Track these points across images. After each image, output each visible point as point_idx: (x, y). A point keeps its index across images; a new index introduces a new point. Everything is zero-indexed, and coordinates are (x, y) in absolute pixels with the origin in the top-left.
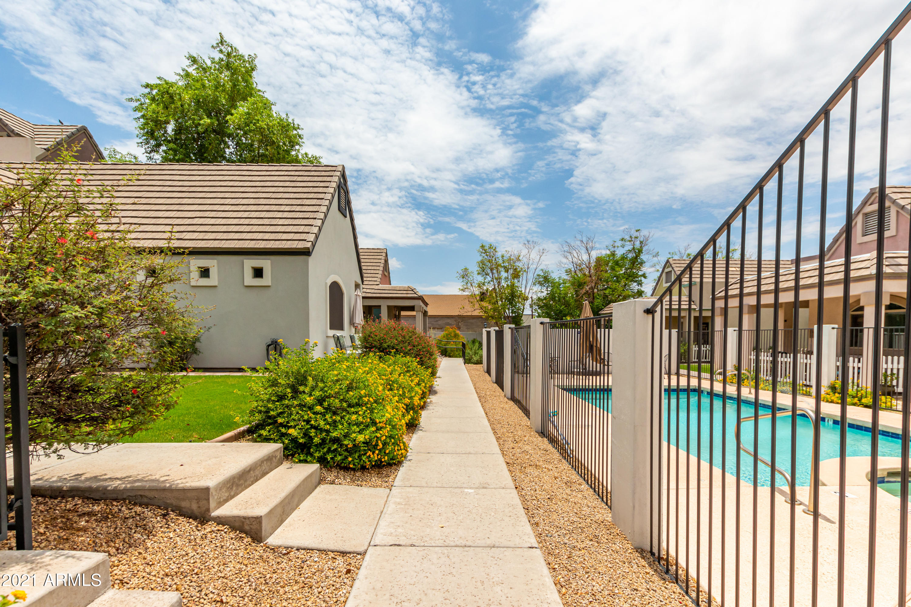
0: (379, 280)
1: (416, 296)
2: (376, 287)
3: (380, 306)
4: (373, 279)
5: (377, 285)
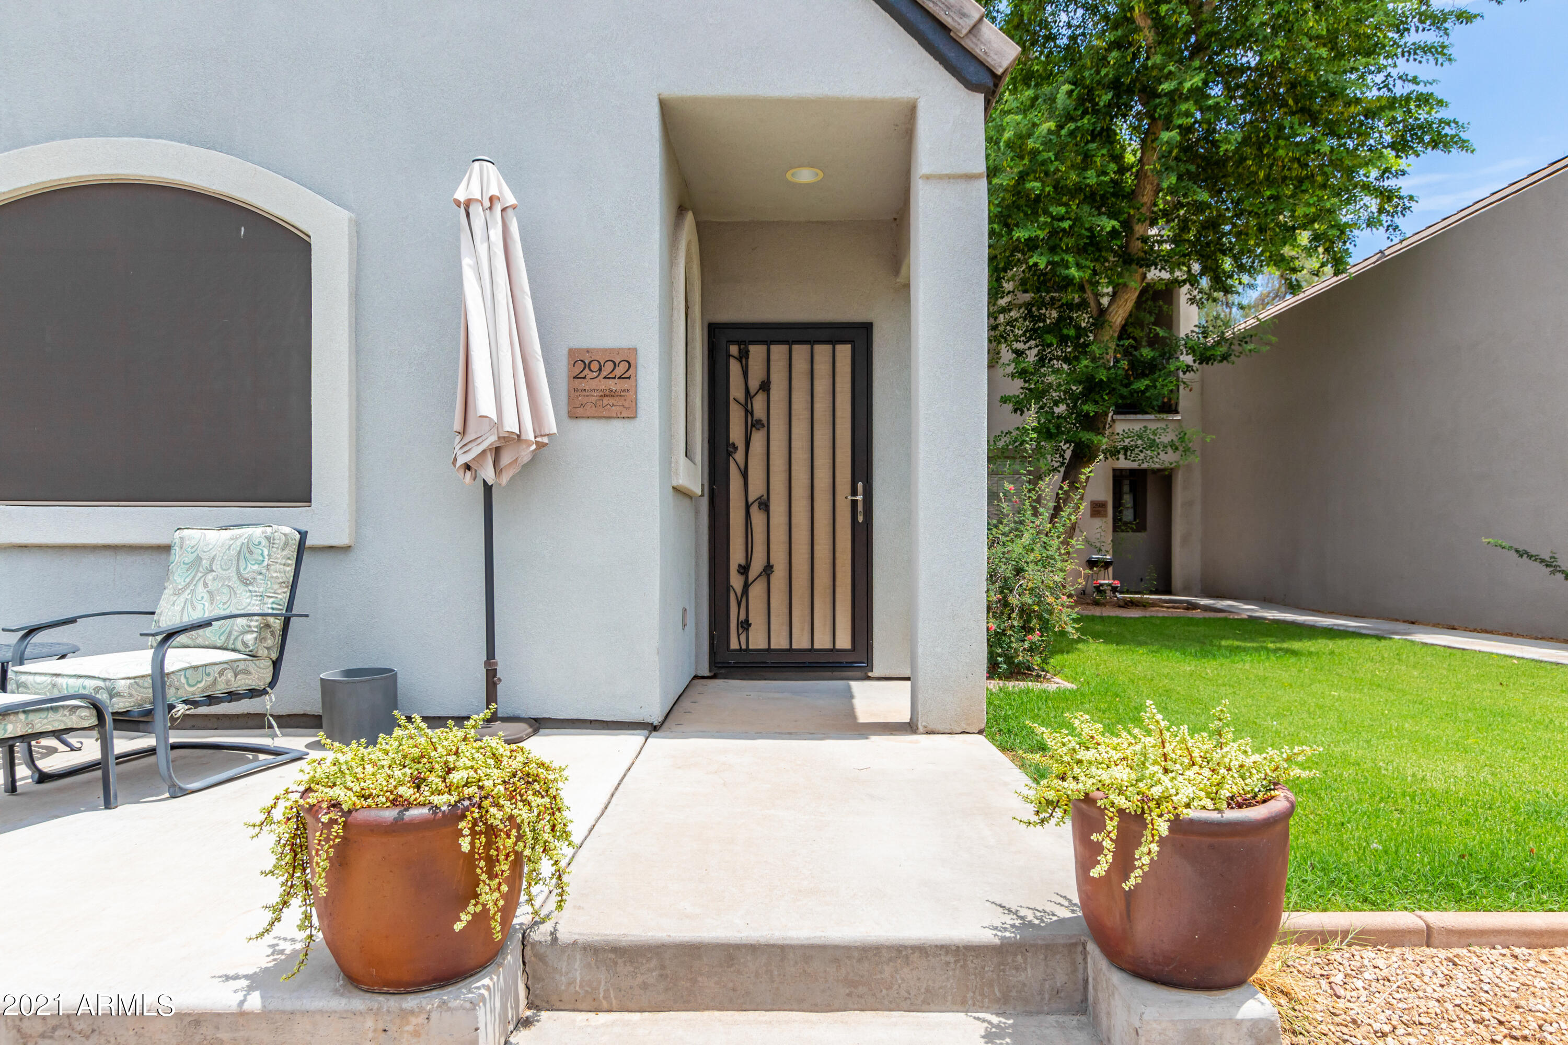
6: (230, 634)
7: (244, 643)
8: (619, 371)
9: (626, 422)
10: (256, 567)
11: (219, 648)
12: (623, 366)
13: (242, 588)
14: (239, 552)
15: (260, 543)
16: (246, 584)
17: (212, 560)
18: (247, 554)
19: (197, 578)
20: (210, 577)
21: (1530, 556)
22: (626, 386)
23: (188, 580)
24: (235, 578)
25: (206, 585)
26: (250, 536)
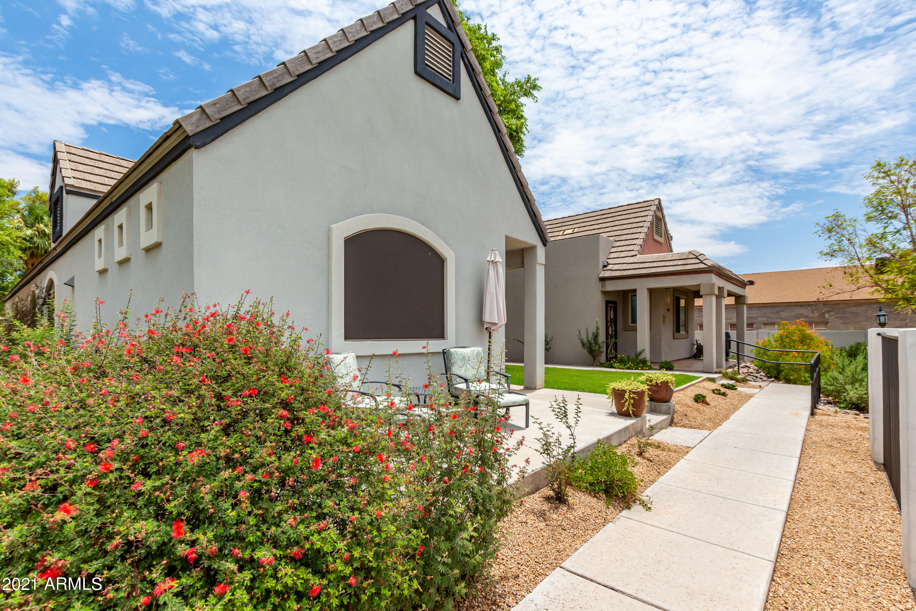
0: (637, 248)
1: (702, 266)
2: (632, 260)
3: (635, 291)
4: (628, 248)
5: (633, 256)
14: (477, 355)
15: (481, 352)
18: (479, 355)
19: (466, 363)
23: (463, 363)
25: (469, 364)
26: (478, 350)
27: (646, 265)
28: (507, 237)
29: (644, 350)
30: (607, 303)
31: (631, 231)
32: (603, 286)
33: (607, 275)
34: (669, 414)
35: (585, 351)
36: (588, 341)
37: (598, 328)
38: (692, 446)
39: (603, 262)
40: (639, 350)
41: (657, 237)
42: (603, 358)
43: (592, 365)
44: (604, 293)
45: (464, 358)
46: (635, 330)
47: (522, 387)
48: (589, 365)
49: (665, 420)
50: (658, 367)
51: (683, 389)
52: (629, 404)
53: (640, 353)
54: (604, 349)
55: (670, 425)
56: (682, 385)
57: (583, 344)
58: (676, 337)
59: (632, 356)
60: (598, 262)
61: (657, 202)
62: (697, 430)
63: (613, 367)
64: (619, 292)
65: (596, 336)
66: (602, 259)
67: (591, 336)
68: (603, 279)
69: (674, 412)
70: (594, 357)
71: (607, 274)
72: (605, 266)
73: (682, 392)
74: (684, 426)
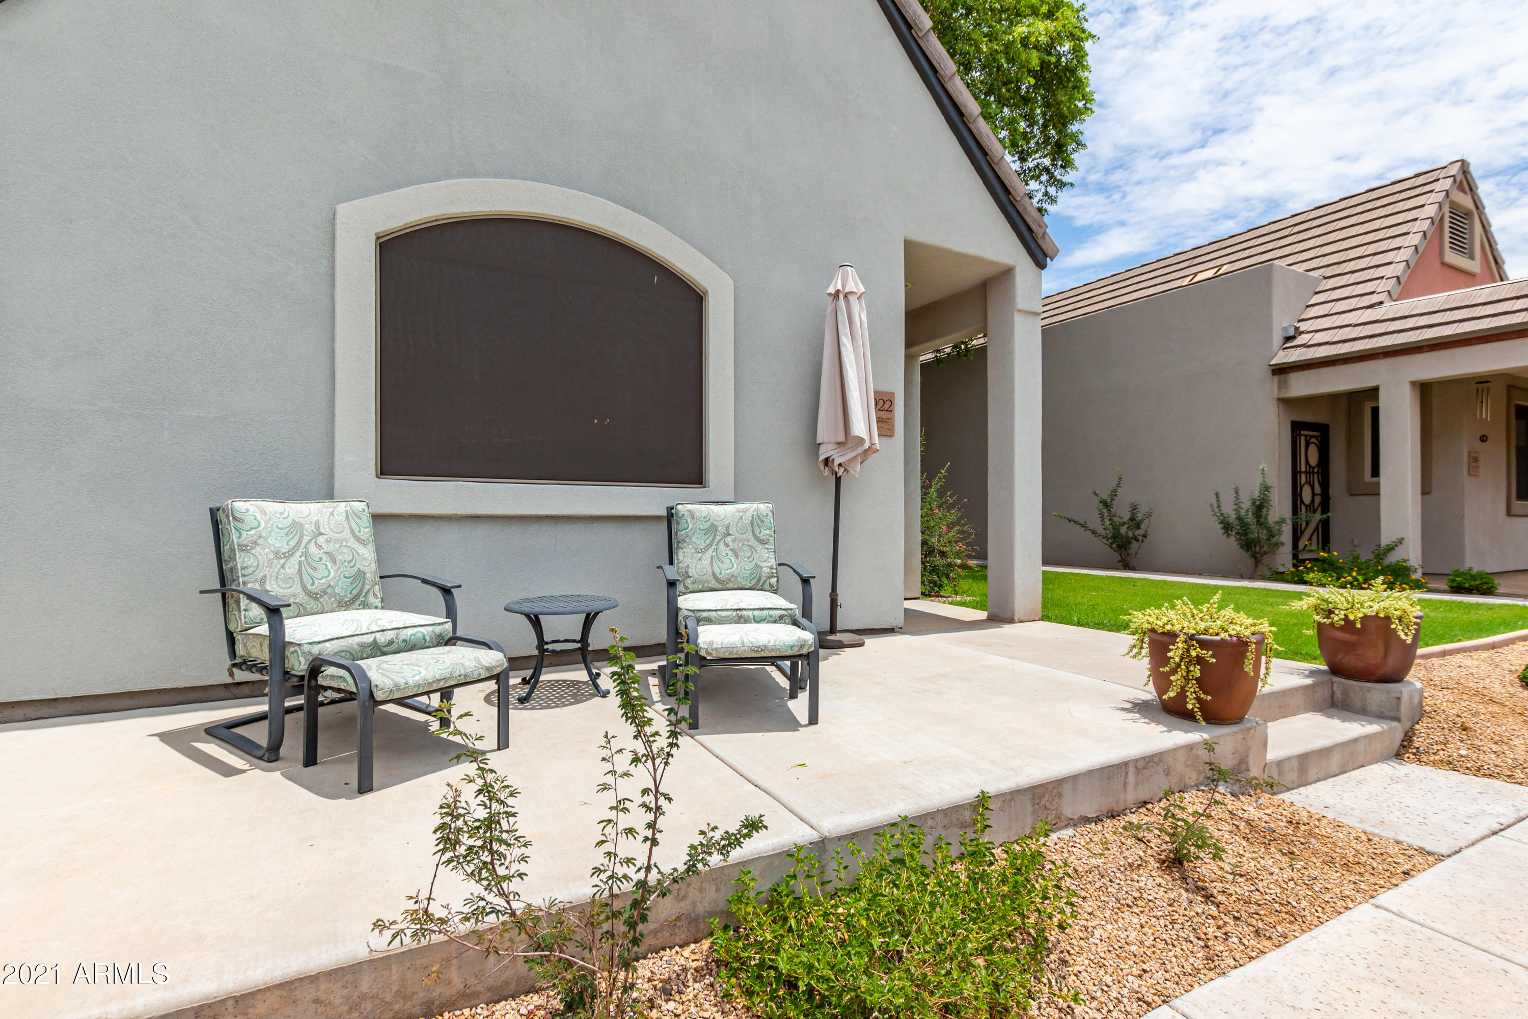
0: (1385, 286)
2: (1367, 315)
3: (1375, 391)
4: (1359, 289)
5: (1371, 306)
6: (759, 579)
7: (770, 584)
8: (886, 406)
9: (888, 438)
10: (768, 532)
11: (749, 589)
12: (888, 403)
13: (761, 546)
14: (752, 521)
15: (767, 515)
16: (763, 544)
17: (728, 527)
18: (760, 523)
19: (717, 540)
20: (729, 539)
21: (1075, 522)
22: (890, 416)
23: (708, 542)
24: (753, 539)
25: (727, 545)
26: (757, 510)
27: (1410, 323)
28: (909, 246)
29: (1401, 541)
30: (1297, 427)
31: (1372, 249)
32: (1282, 386)
33: (1292, 359)
34: (1398, 720)
35: (1232, 543)
36: (1239, 519)
37: (1266, 488)
38: (1442, 848)
39: (1285, 329)
40: (1386, 539)
41: (1452, 257)
42: (1284, 559)
43: (1252, 578)
44: (1286, 403)
45: (713, 529)
46: (1375, 492)
47: (982, 615)
48: (1242, 577)
49: (1369, 737)
50: (1444, 586)
51: (1493, 646)
52: (1187, 679)
53: (1390, 549)
54: (1286, 536)
55: (1398, 755)
56: (1495, 633)
57: (1227, 527)
58: (1514, 510)
59: (1366, 555)
60: (1270, 330)
61: (1455, 170)
62: (1497, 784)
63: (1305, 583)
64: (1334, 398)
65: (1260, 507)
66: (1281, 322)
67: (1246, 505)
68: (1281, 371)
69: (1420, 714)
70: (1257, 559)
71: (1294, 356)
72: (1288, 339)
73: (1484, 655)
74: (1450, 764)
